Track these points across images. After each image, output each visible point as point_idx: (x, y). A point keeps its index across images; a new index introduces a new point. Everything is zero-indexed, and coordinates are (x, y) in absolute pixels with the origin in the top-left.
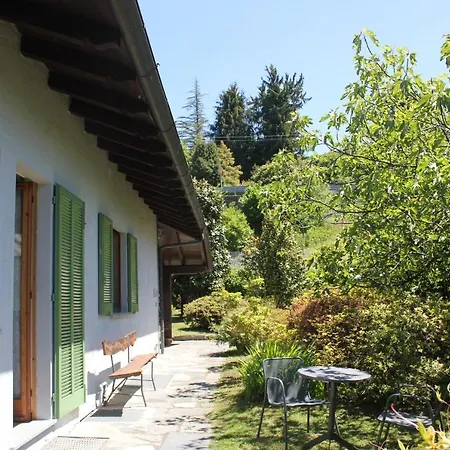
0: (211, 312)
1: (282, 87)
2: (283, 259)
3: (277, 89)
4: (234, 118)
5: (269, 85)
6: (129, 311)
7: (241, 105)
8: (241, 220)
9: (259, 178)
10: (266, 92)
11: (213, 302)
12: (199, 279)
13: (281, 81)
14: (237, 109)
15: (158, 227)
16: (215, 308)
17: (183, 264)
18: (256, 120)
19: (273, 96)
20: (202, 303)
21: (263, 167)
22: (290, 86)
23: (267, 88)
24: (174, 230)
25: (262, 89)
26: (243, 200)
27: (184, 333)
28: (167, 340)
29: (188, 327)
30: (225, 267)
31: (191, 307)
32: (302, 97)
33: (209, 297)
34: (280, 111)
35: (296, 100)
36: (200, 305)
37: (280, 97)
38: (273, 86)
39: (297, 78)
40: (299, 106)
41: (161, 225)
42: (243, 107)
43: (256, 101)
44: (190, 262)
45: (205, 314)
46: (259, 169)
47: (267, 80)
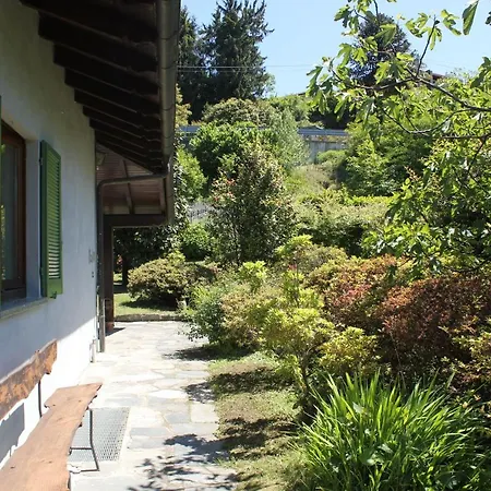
0: (167, 281)
1: (240, 15)
2: (268, 210)
3: (234, 17)
4: (183, 48)
5: (225, 12)
6: (44, 295)
7: (191, 34)
8: (192, 166)
9: (211, 119)
10: (221, 20)
11: (169, 267)
12: (148, 235)
13: (239, 8)
14: (186, 38)
15: (96, 151)
16: (172, 276)
17: (132, 212)
18: (208, 52)
19: (230, 24)
20: (155, 268)
21: (217, 106)
22: (249, 14)
23: (222, 15)
24: (121, 159)
25: (217, 16)
26: (194, 142)
27: (130, 311)
28: (108, 324)
29: (133, 300)
30: (182, 220)
31: (138, 273)
32: (263, 28)
33: (164, 261)
34: (237, 42)
35: (256, 31)
36: (152, 272)
37: (237, 27)
38: (230, 13)
39: (258, 6)
40: (260, 39)
41: (102, 147)
42: (193, 36)
43: (209, 31)
44: (140, 210)
45: (159, 283)
46: (211, 109)
47: (223, 6)
